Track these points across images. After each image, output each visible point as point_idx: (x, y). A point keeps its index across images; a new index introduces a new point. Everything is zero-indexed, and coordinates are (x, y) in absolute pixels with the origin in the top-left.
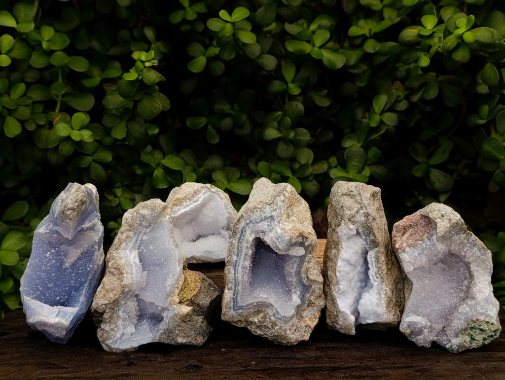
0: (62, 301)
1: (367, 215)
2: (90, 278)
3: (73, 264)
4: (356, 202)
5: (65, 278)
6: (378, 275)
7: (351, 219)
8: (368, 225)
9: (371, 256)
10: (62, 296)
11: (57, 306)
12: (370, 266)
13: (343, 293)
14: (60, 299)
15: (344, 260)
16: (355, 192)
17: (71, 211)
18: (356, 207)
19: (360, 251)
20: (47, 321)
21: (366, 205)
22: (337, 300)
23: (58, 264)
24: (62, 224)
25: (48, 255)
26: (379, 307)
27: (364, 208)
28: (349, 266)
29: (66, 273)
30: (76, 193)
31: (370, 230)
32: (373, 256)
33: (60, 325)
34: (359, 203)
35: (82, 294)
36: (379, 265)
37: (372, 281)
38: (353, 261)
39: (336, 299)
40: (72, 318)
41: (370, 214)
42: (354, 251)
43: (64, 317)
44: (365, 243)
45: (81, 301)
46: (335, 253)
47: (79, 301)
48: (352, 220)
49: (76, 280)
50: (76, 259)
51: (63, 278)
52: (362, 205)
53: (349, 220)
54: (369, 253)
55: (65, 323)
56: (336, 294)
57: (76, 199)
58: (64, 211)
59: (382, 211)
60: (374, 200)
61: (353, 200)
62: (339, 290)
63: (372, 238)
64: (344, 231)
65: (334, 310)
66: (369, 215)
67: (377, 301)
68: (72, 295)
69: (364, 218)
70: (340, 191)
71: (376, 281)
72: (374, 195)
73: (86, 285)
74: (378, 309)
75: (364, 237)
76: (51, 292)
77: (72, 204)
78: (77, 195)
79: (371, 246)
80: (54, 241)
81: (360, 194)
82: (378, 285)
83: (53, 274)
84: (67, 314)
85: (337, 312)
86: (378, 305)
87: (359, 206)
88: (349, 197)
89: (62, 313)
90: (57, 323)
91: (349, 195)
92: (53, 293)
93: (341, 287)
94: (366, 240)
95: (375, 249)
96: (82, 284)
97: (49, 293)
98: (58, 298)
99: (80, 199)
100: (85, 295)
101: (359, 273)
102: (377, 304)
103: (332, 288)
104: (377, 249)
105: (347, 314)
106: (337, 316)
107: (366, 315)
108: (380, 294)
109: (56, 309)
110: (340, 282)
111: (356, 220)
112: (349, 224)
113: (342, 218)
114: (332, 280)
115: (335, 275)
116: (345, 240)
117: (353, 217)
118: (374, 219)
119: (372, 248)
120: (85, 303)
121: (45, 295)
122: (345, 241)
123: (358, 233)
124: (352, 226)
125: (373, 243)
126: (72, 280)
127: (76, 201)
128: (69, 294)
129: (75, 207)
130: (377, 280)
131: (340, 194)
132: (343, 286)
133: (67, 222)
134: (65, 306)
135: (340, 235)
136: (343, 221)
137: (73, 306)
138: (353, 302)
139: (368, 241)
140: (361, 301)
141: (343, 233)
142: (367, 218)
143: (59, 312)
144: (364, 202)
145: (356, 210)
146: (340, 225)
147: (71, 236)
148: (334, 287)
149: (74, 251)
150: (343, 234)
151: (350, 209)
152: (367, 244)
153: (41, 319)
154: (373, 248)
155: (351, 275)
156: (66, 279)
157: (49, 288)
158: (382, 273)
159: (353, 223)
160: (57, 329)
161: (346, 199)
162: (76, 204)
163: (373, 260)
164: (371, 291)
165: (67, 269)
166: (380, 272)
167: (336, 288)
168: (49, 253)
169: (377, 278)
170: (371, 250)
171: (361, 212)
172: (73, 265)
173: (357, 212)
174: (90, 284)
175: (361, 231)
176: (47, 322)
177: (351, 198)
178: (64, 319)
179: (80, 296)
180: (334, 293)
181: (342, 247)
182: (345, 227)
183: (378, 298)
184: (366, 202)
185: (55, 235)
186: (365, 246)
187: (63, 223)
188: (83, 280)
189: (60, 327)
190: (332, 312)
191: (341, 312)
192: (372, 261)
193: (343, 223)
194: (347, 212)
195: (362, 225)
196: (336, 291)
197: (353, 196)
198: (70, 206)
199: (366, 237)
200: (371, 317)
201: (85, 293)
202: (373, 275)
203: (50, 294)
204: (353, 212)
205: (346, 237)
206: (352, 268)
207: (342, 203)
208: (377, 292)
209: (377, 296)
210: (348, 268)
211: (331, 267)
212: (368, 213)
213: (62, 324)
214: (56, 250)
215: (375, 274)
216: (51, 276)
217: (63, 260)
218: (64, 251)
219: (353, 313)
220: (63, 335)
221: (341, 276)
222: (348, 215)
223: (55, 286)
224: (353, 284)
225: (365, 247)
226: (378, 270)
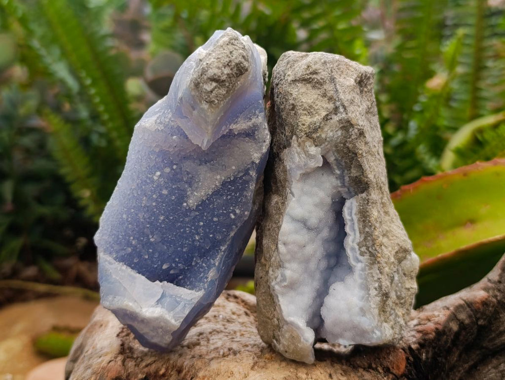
0: (172, 272)
1: (347, 125)
2: (232, 234)
3: (203, 202)
4: (324, 95)
5: (184, 228)
6: (364, 249)
7: (312, 134)
8: (348, 148)
9: (351, 209)
10: (175, 262)
11: (161, 281)
12: (348, 229)
13: (292, 286)
14: (170, 269)
15: (294, 220)
16: (324, 74)
17: (214, 84)
18: (324, 107)
19: (329, 200)
20: (137, 310)
21: (346, 104)
22: (280, 298)
23: (173, 198)
24: (191, 113)
25: (155, 178)
26: (364, 315)
27: (341, 110)
28: (305, 231)
29: (187, 219)
30: (231, 47)
31: (353, 158)
32: (355, 210)
33: (162, 324)
34: (331, 99)
35: (214, 264)
36: (367, 229)
37: (352, 261)
38: (313, 221)
39: (277, 297)
40: (187, 312)
41: (353, 122)
42: (317, 200)
43: (171, 309)
44: (339, 183)
45: (209, 279)
46: (277, 203)
47: (207, 278)
48: (315, 136)
49: (206, 236)
50: (210, 193)
51: (180, 227)
52: (338, 104)
53: (308, 136)
54: (348, 203)
55: (173, 321)
56: (277, 287)
57: (228, 60)
58: (199, 83)
59: (374, 115)
60: (361, 92)
61: (318, 92)
62: (284, 279)
63: (354, 173)
64: (297, 159)
65: (274, 316)
66: (352, 125)
67: (361, 304)
68: (193, 264)
69: (339, 133)
70: (289, 73)
71: (359, 261)
72: (362, 82)
73: (223, 248)
74: (363, 319)
75: (338, 172)
76: (153, 253)
77: (219, 68)
78: (231, 53)
79: (352, 189)
80: (171, 150)
81: (333, 80)
82: (363, 270)
83: (162, 218)
84: (178, 303)
85: (278, 319)
86: (363, 312)
87: (331, 106)
88: (309, 86)
89: (168, 299)
90: (157, 319)
91: (309, 79)
92: (156, 255)
93: (288, 273)
94: (341, 178)
95: (360, 195)
96: (215, 245)
97: (149, 253)
98: (165, 267)
99: (237, 61)
100: (218, 269)
101: (326, 241)
102: (362, 309)
103: (271, 272)
104: (364, 195)
105: (298, 328)
106: (279, 327)
107: (337, 330)
108: (367, 289)
109: (159, 287)
110: (287, 265)
111: (323, 136)
112: (308, 144)
113: (293, 132)
114: (270, 258)
115: (277, 248)
116: (298, 177)
117: (316, 130)
118: (361, 134)
119: (353, 194)
120: (217, 283)
121: (140, 256)
122: (298, 181)
123: (326, 163)
124: (313, 150)
125: (356, 184)
126: (198, 234)
127: (228, 65)
128: (188, 261)
129: (224, 78)
130: (361, 258)
131: (290, 79)
132: (291, 271)
133: (203, 109)
134: (178, 284)
135: (288, 168)
136: (294, 137)
137: (192, 287)
138: (312, 301)
139: (347, 179)
140: (329, 301)
141: (294, 162)
142: (348, 131)
143: (163, 296)
144: (342, 96)
145: (324, 113)
146: (289, 145)
147: (208, 141)
148: (273, 271)
149: (209, 175)
150: (293, 166)
151: (310, 111)
152: (343, 186)
153: (127, 305)
154: (356, 194)
155: (309, 249)
156: (185, 232)
157: (151, 243)
158: (374, 245)
159: (317, 142)
160: (155, 329)
161: (303, 90)
162: (227, 71)
163: (355, 218)
164: (349, 280)
165: (190, 210)
166: (369, 244)
167: (279, 273)
168: (158, 173)
169: (362, 254)
170: (352, 197)
171: (336, 118)
172: (203, 205)
173: (326, 118)
174: (231, 246)
175: (331, 159)
176: (136, 314)
177: (314, 87)
178: (172, 314)
179: (209, 268)
180: (273, 283)
181: (292, 193)
182: (299, 150)
183: (363, 298)
184: (345, 97)
185: (174, 137)
186: (340, 189)
187: (195, 112)
188: (219, 237)
189: (162, 328)
190: (268, 318)
191: (287, 323)
192: (352, 220)
193: (294, 142)
194: (304, 118)
195: (336, 146)
196: (278, 280)
197: (318, 82)
198: (211, 72)
199: (343, 171)
200: (348, 334)
201: (220, 263)
202: (353, 249)
203: (151, 256)
204: (317, 119)
205: (299, 172)
206: (312, 234)
207: (294, 99)
208: (362, 284)
209: (362, 293)
210: (302, 237)
211: (269, 230)
212: (348, 121)
213: (166, 322)
214: (172, 169)
215: (357, 247)
216: (157, 220)
217: (185, 191)
218: (188, 173)
219: (309, 324)
220: (165, 342)
221: (289, 252)
222: (307, 124)
223: (163, 241)
224: (313, 265)
225: (339, 192)
226: (365, 239)
